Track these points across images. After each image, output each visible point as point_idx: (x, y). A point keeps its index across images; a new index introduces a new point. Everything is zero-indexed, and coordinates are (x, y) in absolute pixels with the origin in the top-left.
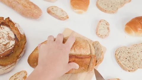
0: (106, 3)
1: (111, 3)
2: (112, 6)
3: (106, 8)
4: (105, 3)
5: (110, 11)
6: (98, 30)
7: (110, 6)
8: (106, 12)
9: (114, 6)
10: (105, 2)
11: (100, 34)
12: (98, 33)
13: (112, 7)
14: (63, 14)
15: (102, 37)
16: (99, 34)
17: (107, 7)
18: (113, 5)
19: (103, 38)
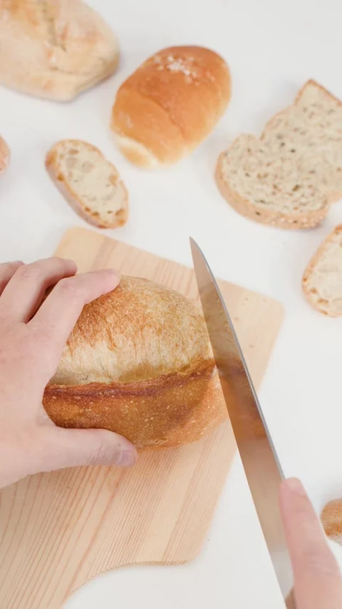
0: (270, 170)
1: (299, 169)
2: (296, 188)
3: (262, 196)
4: (264, 170)
5: (282, 216)
6: (316, 268)
7: (290, 187)
8: (259, 221)
9: (310, 186)
10: (260, 163)
11: (320, 290)
12: (311, 283)
13: (297, 194)
14: (109, 198)
15: (322, 307)
16: (314, 291)
17: (270, 190)
18: (306, 183)
19: (325, 313)
